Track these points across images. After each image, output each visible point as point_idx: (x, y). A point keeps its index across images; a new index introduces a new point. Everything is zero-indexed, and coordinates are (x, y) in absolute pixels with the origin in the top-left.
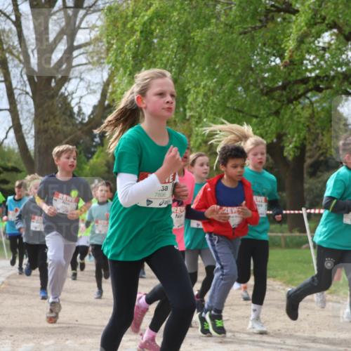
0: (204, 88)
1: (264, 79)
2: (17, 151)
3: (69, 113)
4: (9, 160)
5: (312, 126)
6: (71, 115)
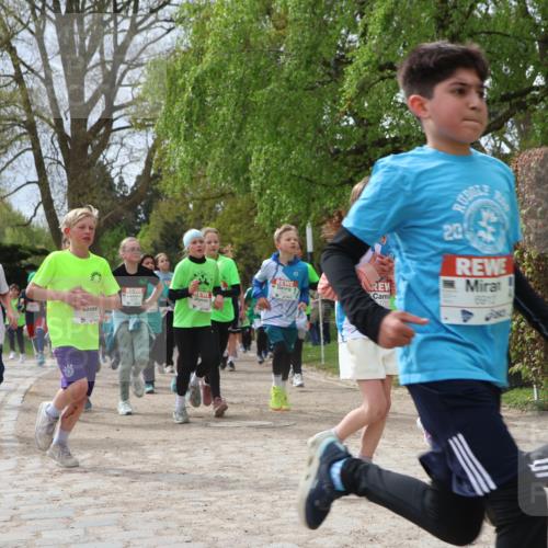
0: (265, 153)
1: (334, 142)
2: (47, 230)
3: (107, 185)
4: (38, 242)
6: (111, 186)
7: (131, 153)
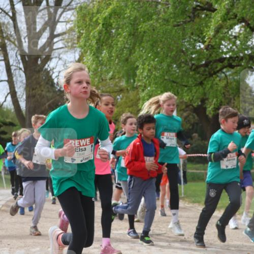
0: (148, 65)
1: (192, 59)
2: (13, 111)
3: (50, 83)
4: (7, 118)
5: (226, 93)
6: (53, 84)
7: (65, 63)
